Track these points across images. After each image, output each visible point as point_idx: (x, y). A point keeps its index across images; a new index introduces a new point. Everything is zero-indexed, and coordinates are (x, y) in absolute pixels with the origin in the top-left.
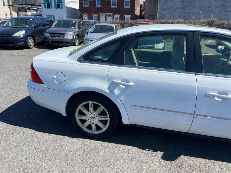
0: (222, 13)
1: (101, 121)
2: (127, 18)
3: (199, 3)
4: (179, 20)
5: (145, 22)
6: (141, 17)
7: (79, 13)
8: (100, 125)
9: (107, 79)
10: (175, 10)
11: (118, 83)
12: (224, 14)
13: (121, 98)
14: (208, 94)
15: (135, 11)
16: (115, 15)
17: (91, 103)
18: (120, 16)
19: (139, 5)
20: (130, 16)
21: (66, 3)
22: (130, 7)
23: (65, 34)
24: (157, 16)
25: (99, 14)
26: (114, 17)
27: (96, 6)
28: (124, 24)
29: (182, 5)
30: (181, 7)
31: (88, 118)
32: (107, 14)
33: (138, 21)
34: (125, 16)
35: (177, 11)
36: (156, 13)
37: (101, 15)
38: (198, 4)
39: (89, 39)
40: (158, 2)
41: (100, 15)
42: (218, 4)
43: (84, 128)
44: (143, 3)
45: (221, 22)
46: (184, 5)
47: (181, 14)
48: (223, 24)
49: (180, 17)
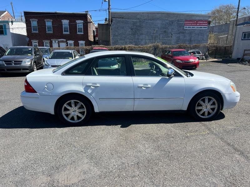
0: (165, 39)
1: (80, 113)
2: (81, 44)
3: (145, 30)
4: (130, 45)
5: (100, 48)
6: (95, 43)
7: (28, 39)
8: (80, 115)
9: (83, 84)
10: (126, 37)
11: (90, 85)
12: (167, 39)
13: (92, 95)
14: (139, 86)
15: (89, 37)
16: (68, 41)
17: (72, 101)
18: (73, 42)
19: (92, 32)
20: (84, 42)
21: (10, 30)
22: (83, 33)
23: (22, 61)
24: (110, 41)
25: (50, 40)
26: (67, 43)
27: (47, 33)
28: (79, 50)
29: (132, 32)
30: (130, 33)
31: (71, 112)
32: (59, 40)
33: (93, 47)
34: (79, 42)
35: (128, 37)
36: (109, 39)
37: (53, 42)
39: (49, 65)
40: (110, 29)
41: (52, 41)
42: (161, 31)
43: (68, 119)
44: (96, 28)
45: (164, 46)
46: (133, 32)
47: (132, 39)
48: (166, 48)
49: (131, 42)
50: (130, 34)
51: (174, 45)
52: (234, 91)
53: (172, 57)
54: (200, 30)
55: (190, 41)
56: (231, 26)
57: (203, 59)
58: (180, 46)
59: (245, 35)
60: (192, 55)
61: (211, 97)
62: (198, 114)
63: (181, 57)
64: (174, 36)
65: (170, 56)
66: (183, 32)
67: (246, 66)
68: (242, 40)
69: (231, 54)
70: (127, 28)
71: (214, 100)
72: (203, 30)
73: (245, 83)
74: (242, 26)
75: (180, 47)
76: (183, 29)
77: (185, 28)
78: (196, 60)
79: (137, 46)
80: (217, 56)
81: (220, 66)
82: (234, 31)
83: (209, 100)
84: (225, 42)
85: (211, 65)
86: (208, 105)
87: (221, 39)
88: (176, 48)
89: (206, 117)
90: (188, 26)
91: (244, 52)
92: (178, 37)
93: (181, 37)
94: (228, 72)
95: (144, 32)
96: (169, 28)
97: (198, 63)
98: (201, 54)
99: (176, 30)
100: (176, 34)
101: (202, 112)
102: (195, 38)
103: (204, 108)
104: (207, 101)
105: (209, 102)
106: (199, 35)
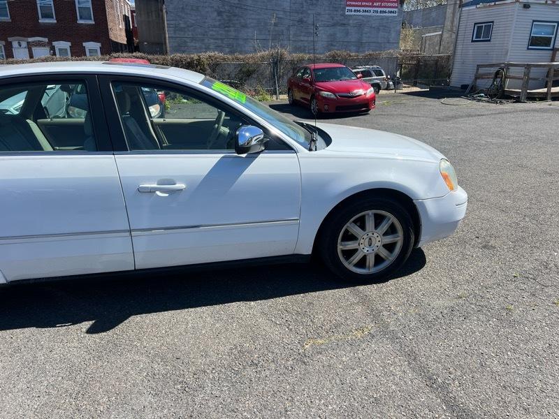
0: (302, 38)
2: (90, 50)
3: (253, 16)
4: (213, 54)
10: (206, 32)
14: (142, 188)
16: (55, 43)
18: (69, 44)
19: (121, 18)
20: (99, 45)
22: (94, 23)
25: (6, 40)
26: (53, 48)
29: (220, 20)
30: (217, 23)
32: (30, 40)
34: (84, 44)
35: (211, 33)
36: (163, 38)
37: (15, 44)
38: (252, 19)
41: (11, 43)
42: (292, 18)
45: (296, 56)
46: (224, 19)
47: (222, 40)
48: (301, 60)
49: (218, 46)
50: (215, 26)
51: (321, 54)
52: (452, 189)
53: (311, 83)
54: (382, 18)
55: (360, 45)
56: (449, 11)
57: (388, 88)
58: (334, 56)
59: (480, 28)
60: (358, 78)
61: (383, 212)
62: (346, 264)
63: (333, 83)
64: (322, 32)
65: (306, 81)
66: (343, 23)
67: (481, 103)
68: (473, 41)
69: (449, 76)
70: (207, 10)
71: (392, 219)
72: (387, 18)
73: (479, 149)
74: (474, 7)
75: (334, 59)
76: (343, 15)
77: (347, 13)
78: (368, 91)
79: (230, 57)
80: (419, 81)
81: (424, 105)
82: (456, 22)
83: (379, 220)
84: (437, 48)
85: (404, 101)
86: (376, 235)
87: (428, 42)
88: (325, 61)
89: (371, 269)
90: (353, 8)
91: (478, 69)
92: (331, 35)
93: (338, 35)
94: (439, 119)
95: (250, 20)
96: (309, 12)
97: (373, 99)
98: (385, 76)
99: (327, 16)
100: (328, 28)
101: (357, 258)
102: (369, 37)
103: (362, 246)
104: (370, 223)
105: (376, 226)
106: (379, 29)
